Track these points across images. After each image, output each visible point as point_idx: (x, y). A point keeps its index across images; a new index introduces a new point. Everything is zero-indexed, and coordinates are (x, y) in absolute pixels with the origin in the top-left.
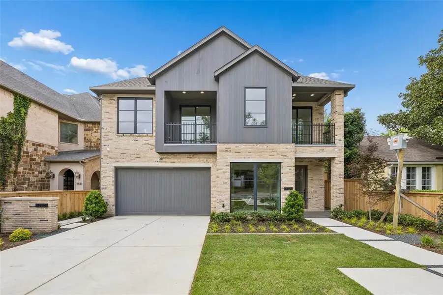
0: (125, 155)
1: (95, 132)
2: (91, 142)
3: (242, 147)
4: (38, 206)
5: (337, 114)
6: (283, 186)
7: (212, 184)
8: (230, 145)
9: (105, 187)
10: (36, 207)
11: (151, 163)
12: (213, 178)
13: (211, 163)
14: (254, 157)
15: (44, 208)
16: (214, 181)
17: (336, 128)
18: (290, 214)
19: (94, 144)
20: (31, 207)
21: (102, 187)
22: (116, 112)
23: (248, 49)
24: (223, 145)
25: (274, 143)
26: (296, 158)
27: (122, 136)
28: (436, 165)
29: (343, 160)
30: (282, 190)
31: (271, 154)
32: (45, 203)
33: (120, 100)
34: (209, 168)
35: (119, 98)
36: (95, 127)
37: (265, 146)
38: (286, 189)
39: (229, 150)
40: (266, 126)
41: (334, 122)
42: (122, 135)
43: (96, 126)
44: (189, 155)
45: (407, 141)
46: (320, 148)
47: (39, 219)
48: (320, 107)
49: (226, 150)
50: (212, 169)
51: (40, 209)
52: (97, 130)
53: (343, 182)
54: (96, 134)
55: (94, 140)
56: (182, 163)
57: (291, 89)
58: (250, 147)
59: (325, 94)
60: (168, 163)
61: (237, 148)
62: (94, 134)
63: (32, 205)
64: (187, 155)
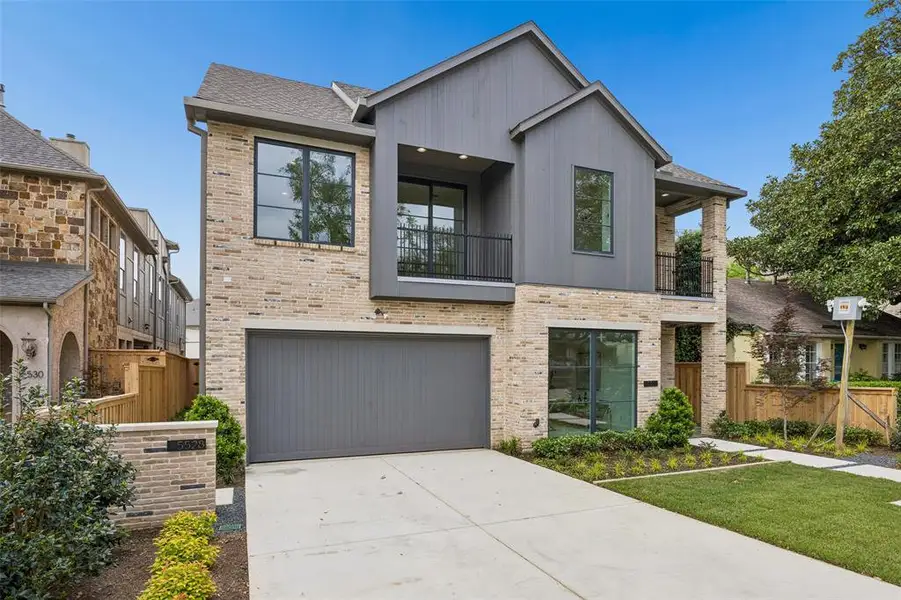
0: (280, 297)
1: (37, 205)
2: (20, 236)
3: (573, 294)
4: (173, 446)
5: (716, 242)
6: (642, 378)
7: (494, 376)
8: (547, 289)
9: (217, 385)
10: (168, 450)
11: (350, 322)
12: (497, 360)
13: (493, 326)
14: (594, 319)
15: (194, 452)
16: (498, 367)
17: (715, 266)
18: (671, 434)
19: (33, 244)
20: (148, 451)
21: (208, 385)
22: (252, 176)
23: (581, 87)
24: (534, 287)
25: (625, 291)
26: (663, 323)
27: (269, 246)
28: (823, 338)
29: (725, 329)
30: (640, 387)
31: (623, 312)
32: (196, 436)
33: (259, 144)
34: (486, 339)
35: (258, 139)
36: (33, 189)
37: (612, 295)
38: (647, 384)
39: (547, 300)
40: (612, 252)
41: (712, 255)
42: (271, 242)
43: (40, 184)
44: (443, 305)
45: (864, 309)
46: (694, 304)
47: (177, 483)
48: (669, 219)
49: (541, 299)
50: (493, 340)
51: (178, 456)
52: (44, 198)
53: (725, 369)
54: (39, 213)
55: (33, 231)
56: (429, 324)
57: (654, 181)
58: (587, 295)
59: (686, 198)
60: (393, 324)
61: (563, 298)
62: (31, 212)
63: (153, 444)
64: (439, 304)
